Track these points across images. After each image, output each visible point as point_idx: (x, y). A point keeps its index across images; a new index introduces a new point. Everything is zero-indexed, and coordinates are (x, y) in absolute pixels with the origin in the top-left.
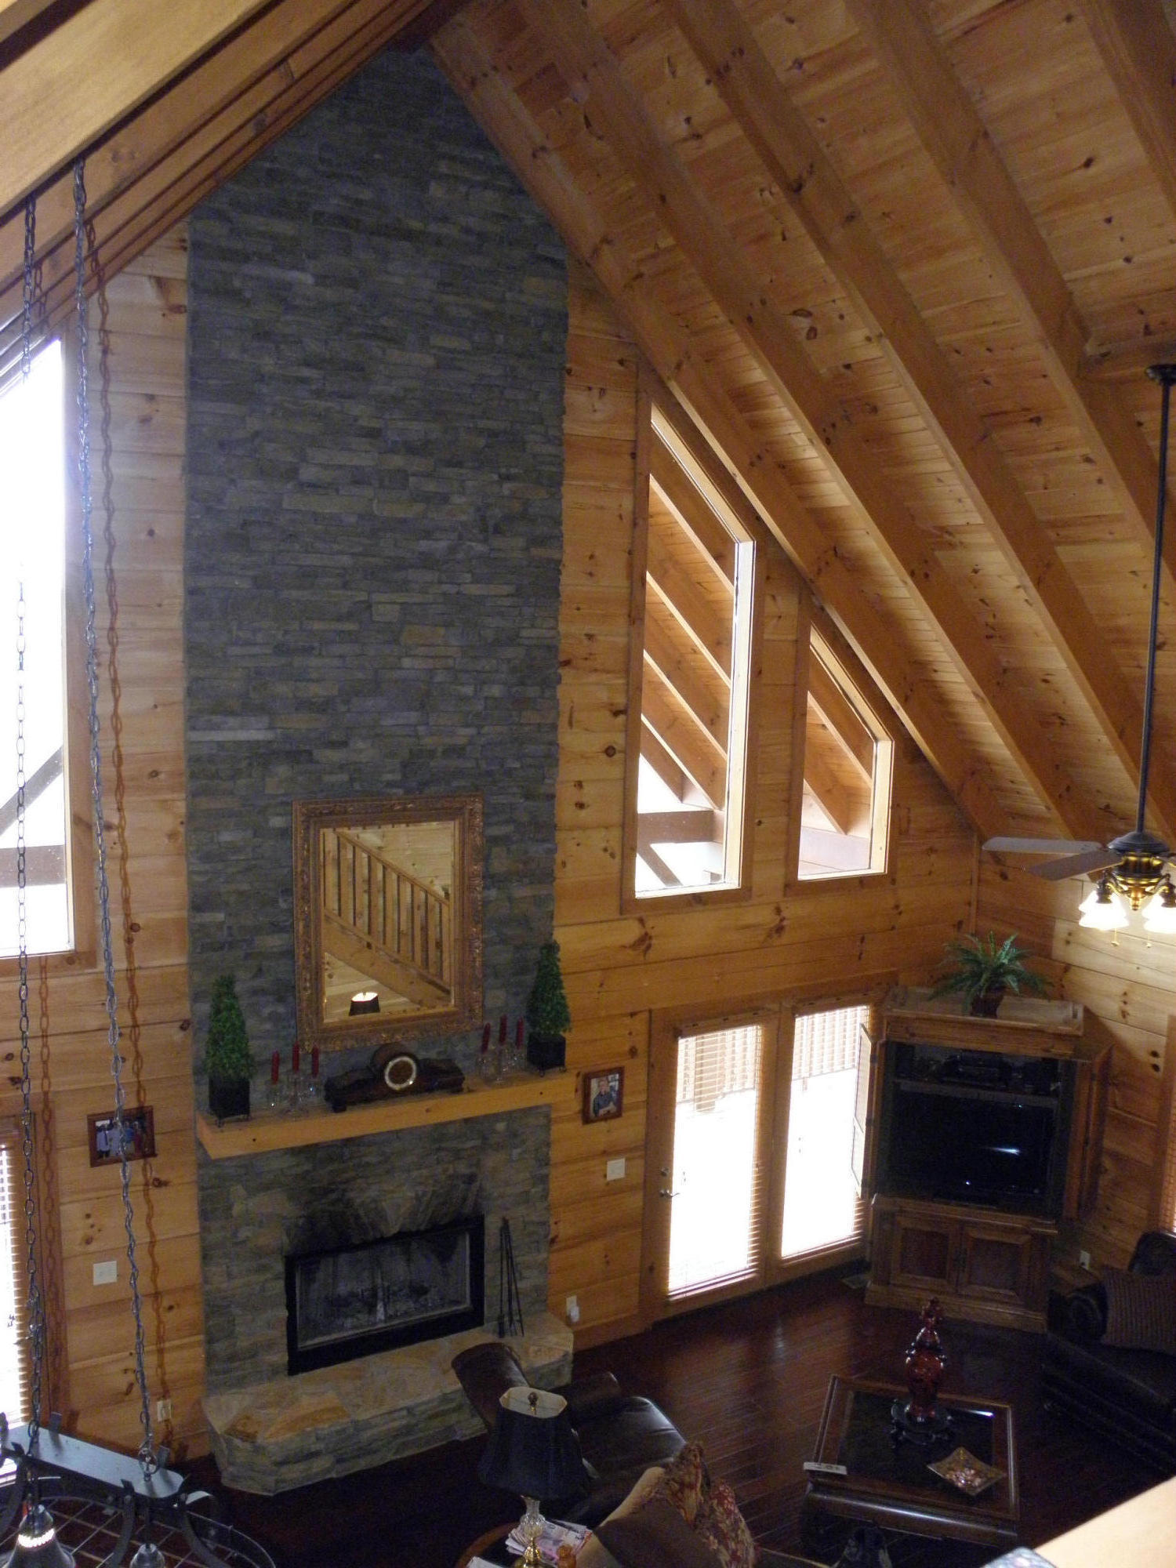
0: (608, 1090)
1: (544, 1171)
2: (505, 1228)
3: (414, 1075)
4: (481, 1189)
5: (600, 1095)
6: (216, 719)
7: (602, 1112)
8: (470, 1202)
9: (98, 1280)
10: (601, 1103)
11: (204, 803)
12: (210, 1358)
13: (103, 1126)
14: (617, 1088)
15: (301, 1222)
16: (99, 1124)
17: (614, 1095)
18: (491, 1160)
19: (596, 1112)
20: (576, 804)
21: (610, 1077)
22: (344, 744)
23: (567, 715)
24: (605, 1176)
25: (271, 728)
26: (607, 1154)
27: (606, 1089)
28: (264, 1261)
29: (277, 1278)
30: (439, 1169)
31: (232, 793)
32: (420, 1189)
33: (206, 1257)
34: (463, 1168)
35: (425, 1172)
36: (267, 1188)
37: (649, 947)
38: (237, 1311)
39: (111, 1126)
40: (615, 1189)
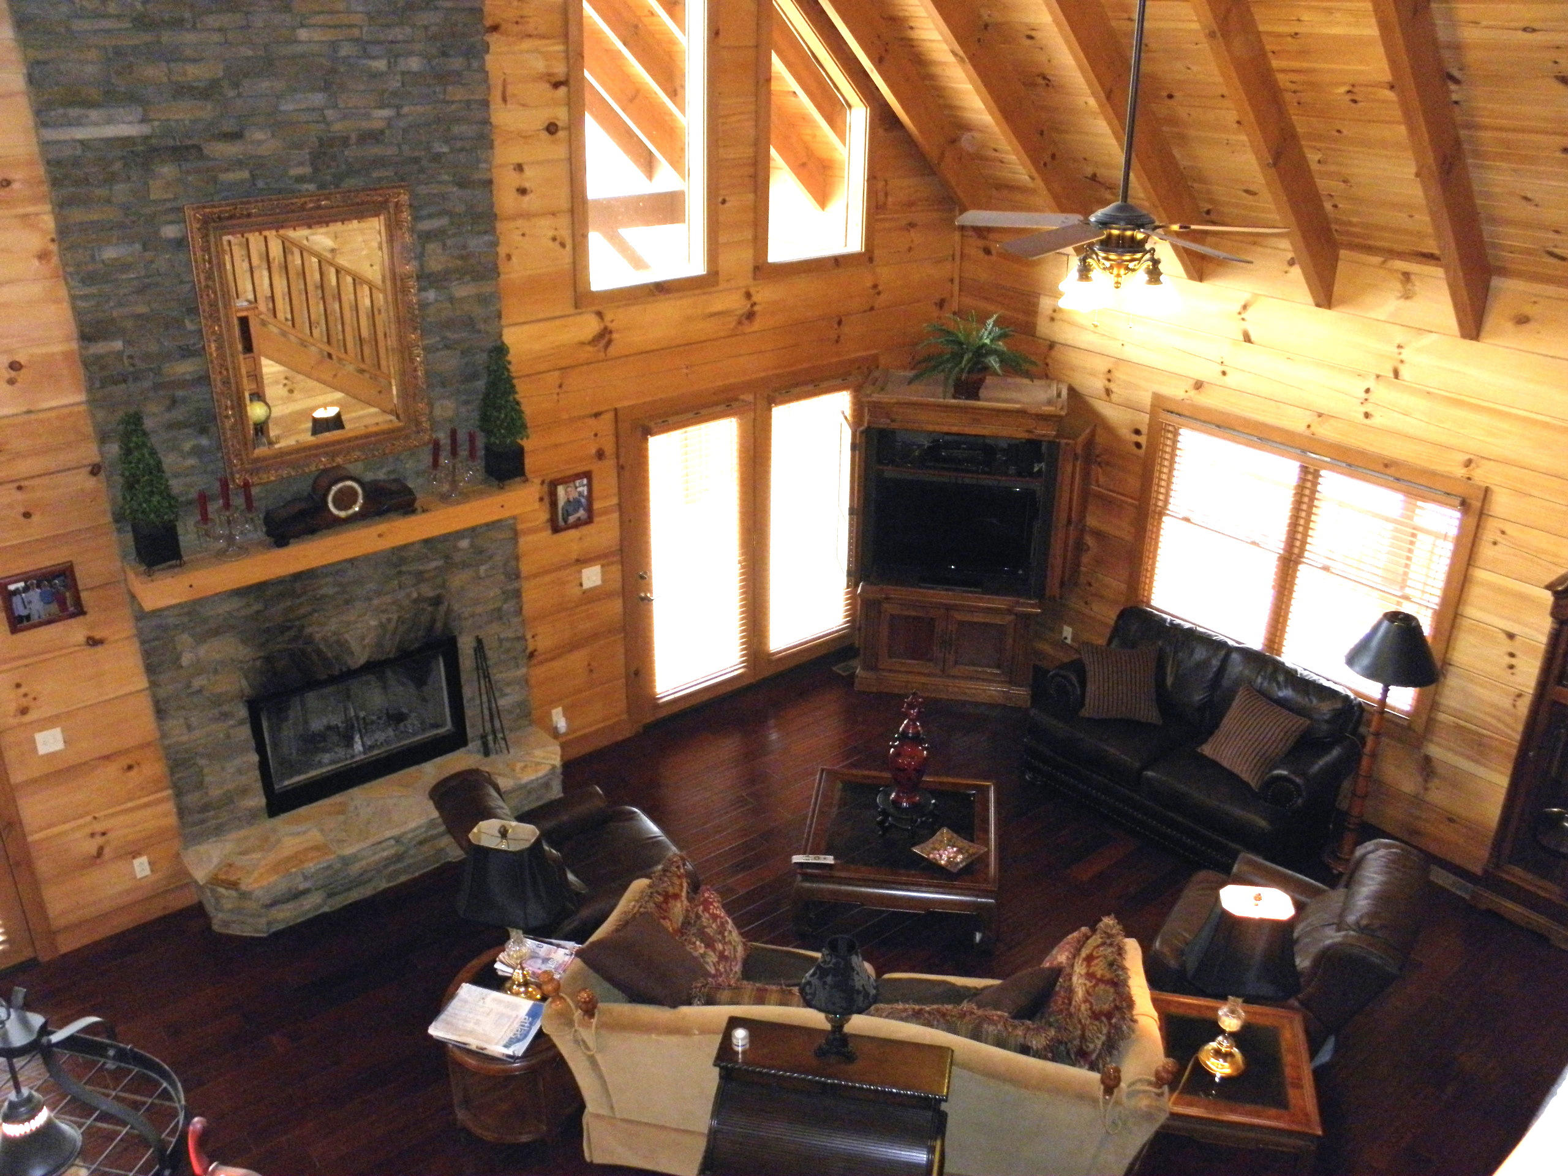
0: (576, 495)
1: (516, 585)
2: (479, 647)
3: (360, 500)
4: (449, 611)
5: (569, 501)
6: (74, 112)
7: (572, 519)
8: (439, 625)
9: (42, 750)
10: (570, 509)
11: (77, 215)
12: (181, 812)
13: (17, 589)
14: (586, 493)
15: (258, 663)
16: (12, 587)
17: (583, 500)
18: (458, 579)
19: (565, 520)
20: (518, 190)
21: (577, 483)
22: (236, 136)
23: (500, 88)
24: (581, 585)
25: (143, 120)
26: (583, 561)
27: (573, 495)
28: (226, 708)
29: (241, 723)
30: (401, 595)
31: (109, 201)
32: (384, 617)
33: (160, 712)
34: (427, 591)
35: (388, 599)
36: (216, 632)
37: (610, 342)
38: (202, 762)
39: (26, 589)
40: (592, 596)
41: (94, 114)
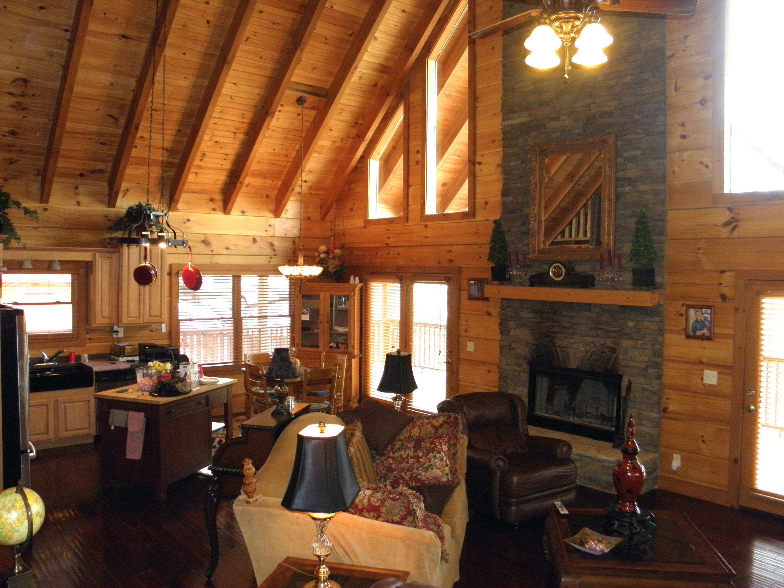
0: (703, 319)
1: (658, 360)
3: (563, 275)
5: (697, 321)
7: (699, 333)
9: (468, 349)
10: (698, 326)
13: (472, 283)
14: (709, 319)
15: (534, 347)
17: (707, 323)
18: (625, 343)
19: (694, 332)
20: (681, 136)
21: (704, 310)
22: (557, 119)
23: (674, 85)
24: (702, 379)
26: (703, 364)
27: (701, 318)
28: (521, 361)
29: (524, 371)
30: (597, 339)
31: (516, 146)
32: (588, 348)
33: (501, 352)
34: (609, 343)
35: (591, 339)
36: (523, 325)
37: (735, 227)
38: (509, 382)
39: (474, 285)
40: (710, 391)
41: (515, 115)
